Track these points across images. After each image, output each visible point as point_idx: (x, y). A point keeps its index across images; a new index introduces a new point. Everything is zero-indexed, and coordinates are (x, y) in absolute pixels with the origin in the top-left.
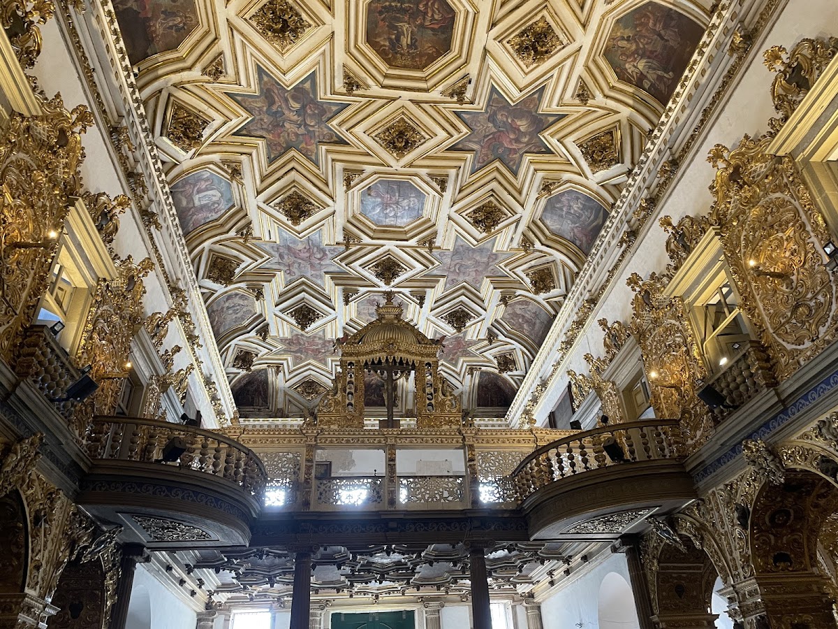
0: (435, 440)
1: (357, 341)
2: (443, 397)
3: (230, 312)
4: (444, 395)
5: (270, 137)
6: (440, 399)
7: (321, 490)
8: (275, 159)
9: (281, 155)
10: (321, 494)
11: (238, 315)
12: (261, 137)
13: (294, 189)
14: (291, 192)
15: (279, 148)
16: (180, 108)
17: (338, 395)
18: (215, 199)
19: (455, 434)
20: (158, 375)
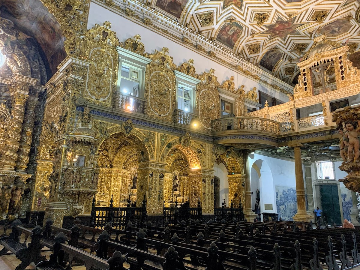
0: (346, 93)
1: (305, 59)
2: (349, 71)
3: (272, 58)
4: (350, 70)
5: (233, 2)
6: (348, 72)
7: (299, 123)
8: (241, 7)
9: (242, 5)
10: (300, 125)
11: (276, 57)
12: (231, 4)
13: (254, 13)
14: (254, 14)
15: (240, 3)
16: (201, 15)
17: (301, 85)
18: (235, 29)
19: (356, 87)
20: (237, 98)
